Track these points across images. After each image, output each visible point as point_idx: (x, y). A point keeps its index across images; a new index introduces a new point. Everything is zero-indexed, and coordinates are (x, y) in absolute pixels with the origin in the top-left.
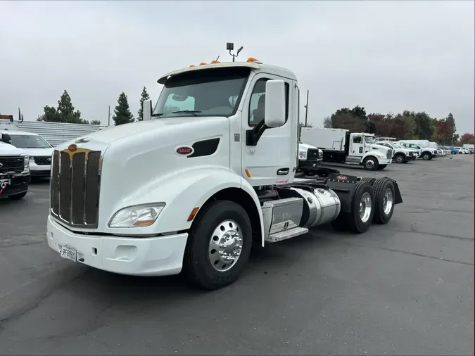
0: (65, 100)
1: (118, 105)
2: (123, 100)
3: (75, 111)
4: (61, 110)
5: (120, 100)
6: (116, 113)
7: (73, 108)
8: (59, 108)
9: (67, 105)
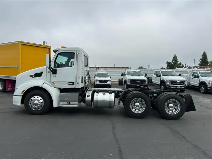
0: (175, 58)
1: (202, 58)
2: (204, 55)
3: (179, 62)
4: (173, 63)
5: (203, 55)
6: (200, 62)
7: (178, 61)
8: (172, 62)
9: (176, 61)
